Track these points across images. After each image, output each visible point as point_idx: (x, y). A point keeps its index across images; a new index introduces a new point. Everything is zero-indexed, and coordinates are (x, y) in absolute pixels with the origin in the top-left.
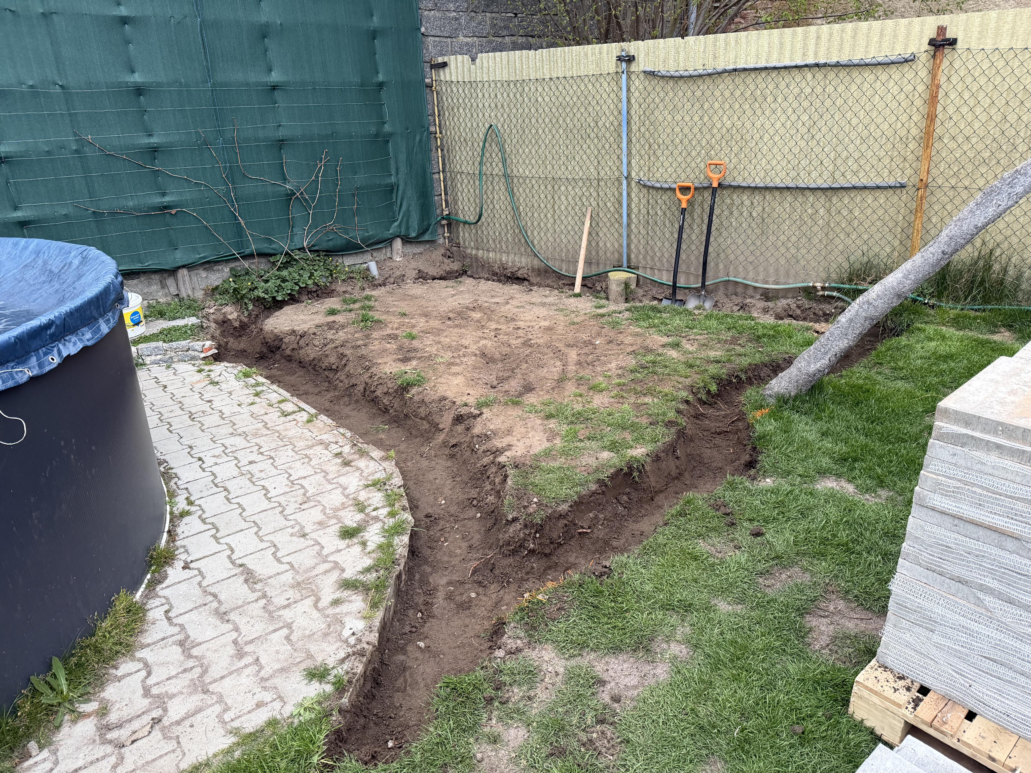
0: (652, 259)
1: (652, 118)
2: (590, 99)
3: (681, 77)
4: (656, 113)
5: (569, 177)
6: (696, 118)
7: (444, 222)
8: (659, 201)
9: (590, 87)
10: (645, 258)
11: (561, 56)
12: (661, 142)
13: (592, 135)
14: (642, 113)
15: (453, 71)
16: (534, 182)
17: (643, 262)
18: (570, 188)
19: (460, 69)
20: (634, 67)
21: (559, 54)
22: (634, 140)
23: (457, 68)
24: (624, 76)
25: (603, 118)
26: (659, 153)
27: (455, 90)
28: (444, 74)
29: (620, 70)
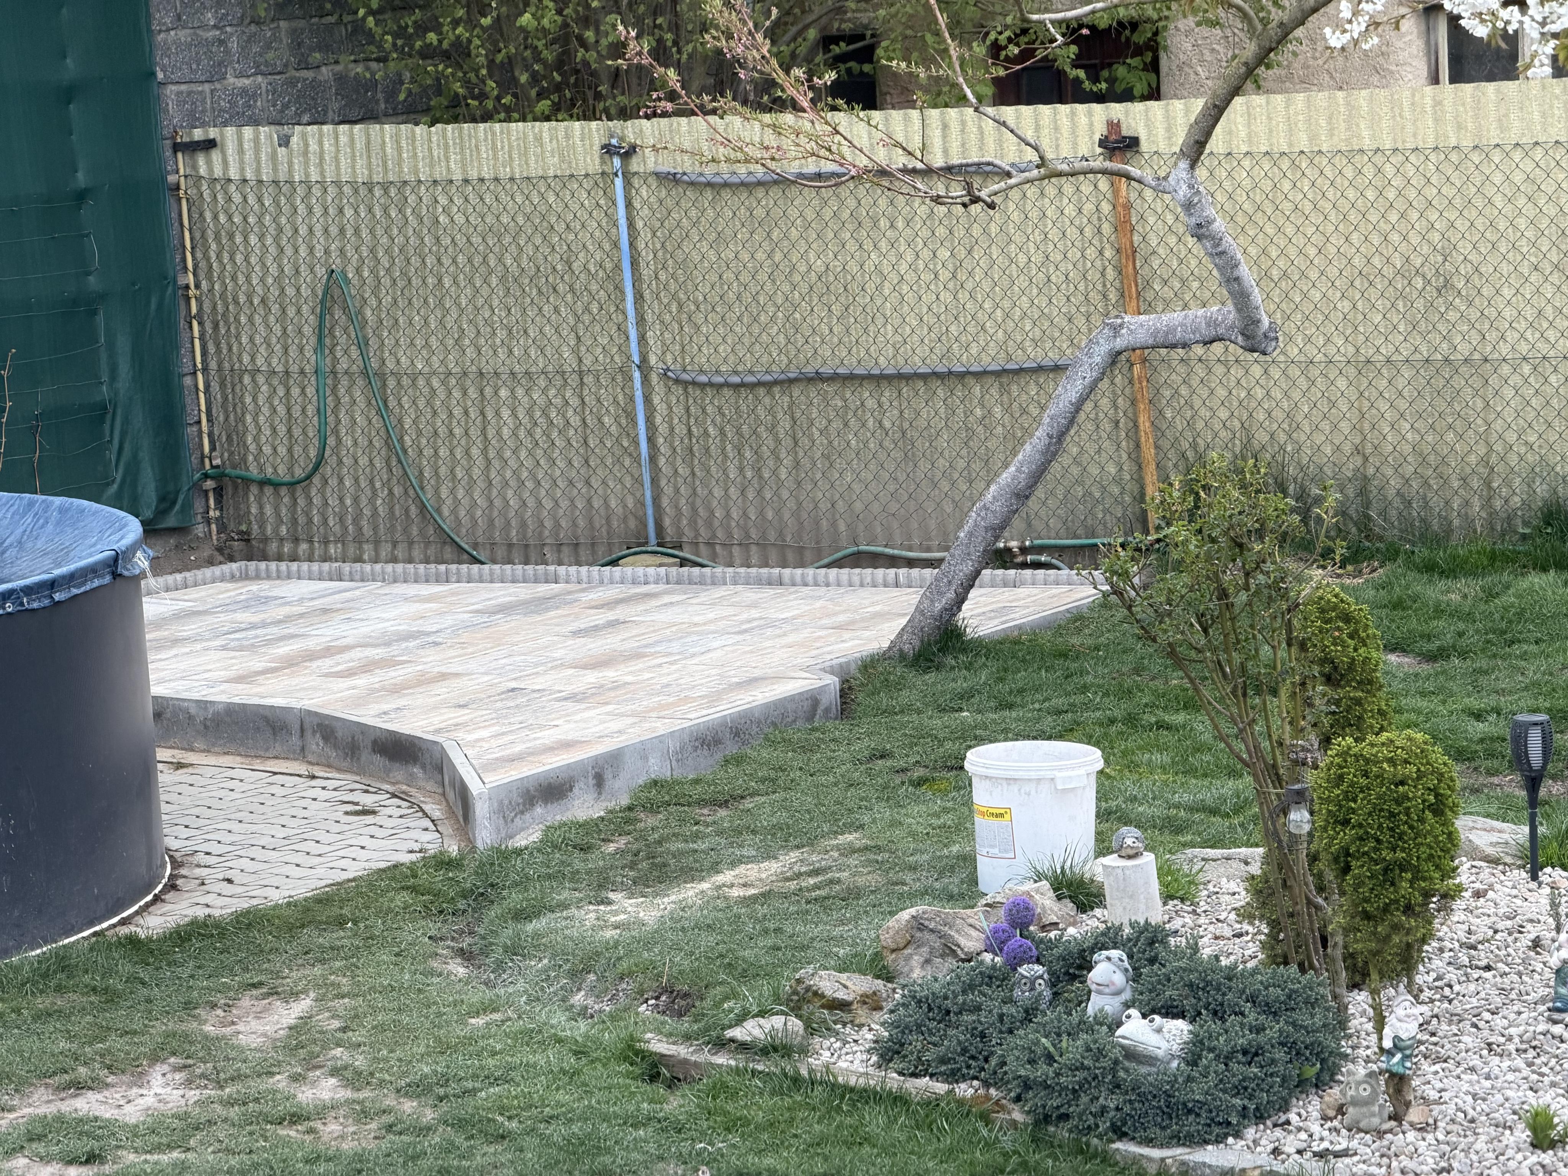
0: (709, 523)
1: (680, 256)
2: (553, 220)
3: (726, 185)
4: (687, 247)
5: (517, 368)
6: (760, 256)
7: (210, 484)
8: (709, 409)
9: (552, 199)
10: (693, 522)
11: (486, 140)
12: (701, 298)
13: (561, 288)
14: (658, 246)
15: (231, 159)
16: (435, 383)
17: (688, 535)
18: (520, 392)
19: (249, 155)
20: (635, 165)
21: (481, 135)
22: (647, 294)
23: (241, 151)
24: (619, 182)
25: (581, 255)
26: (699, 318)
27: (237, 198)
28: (209, 163)
29: (608, 169)
